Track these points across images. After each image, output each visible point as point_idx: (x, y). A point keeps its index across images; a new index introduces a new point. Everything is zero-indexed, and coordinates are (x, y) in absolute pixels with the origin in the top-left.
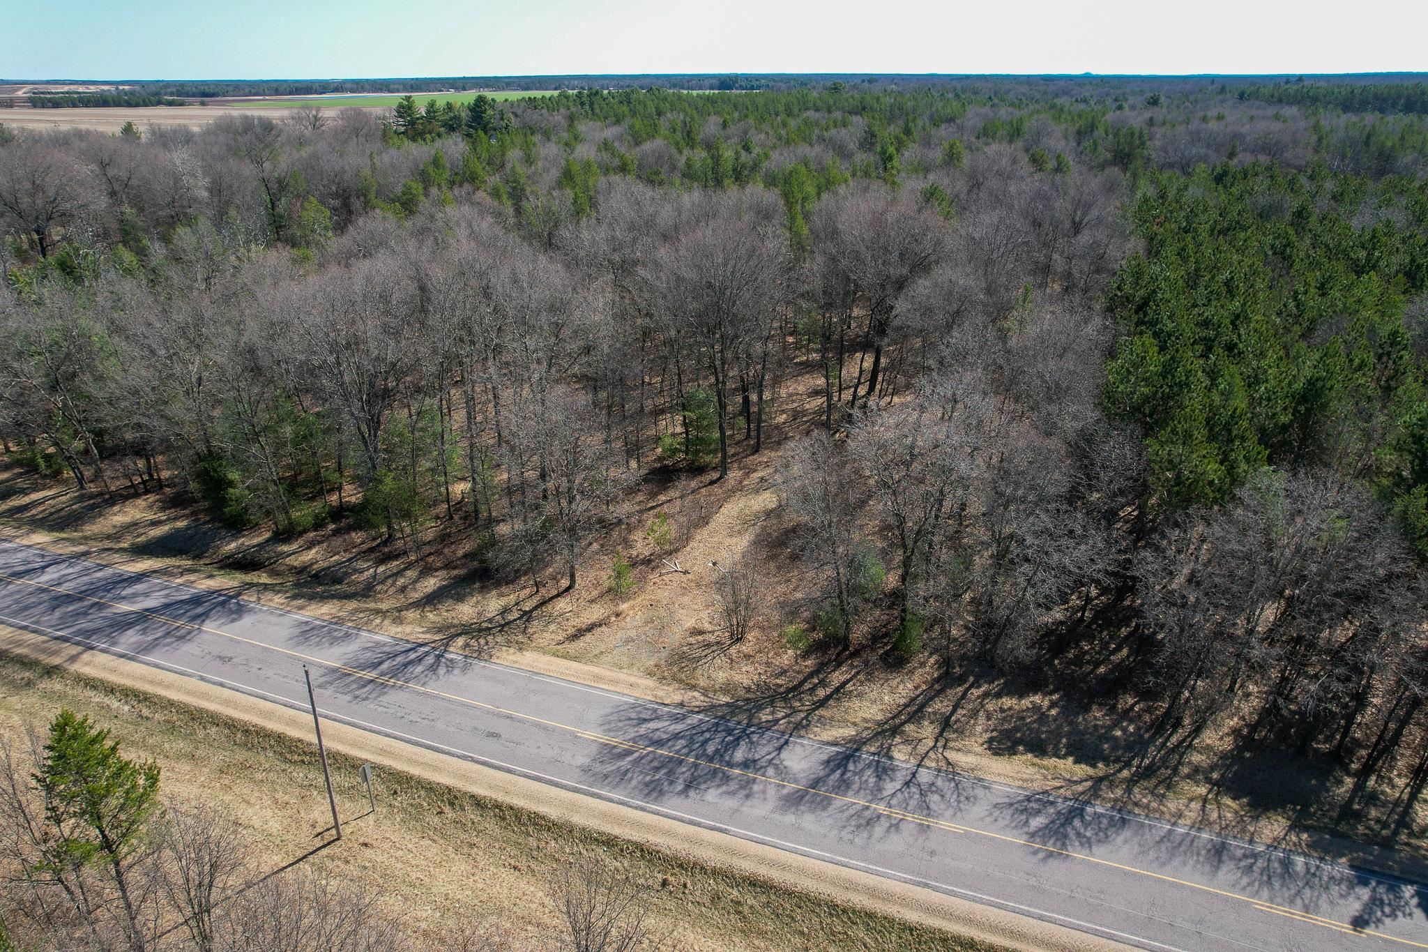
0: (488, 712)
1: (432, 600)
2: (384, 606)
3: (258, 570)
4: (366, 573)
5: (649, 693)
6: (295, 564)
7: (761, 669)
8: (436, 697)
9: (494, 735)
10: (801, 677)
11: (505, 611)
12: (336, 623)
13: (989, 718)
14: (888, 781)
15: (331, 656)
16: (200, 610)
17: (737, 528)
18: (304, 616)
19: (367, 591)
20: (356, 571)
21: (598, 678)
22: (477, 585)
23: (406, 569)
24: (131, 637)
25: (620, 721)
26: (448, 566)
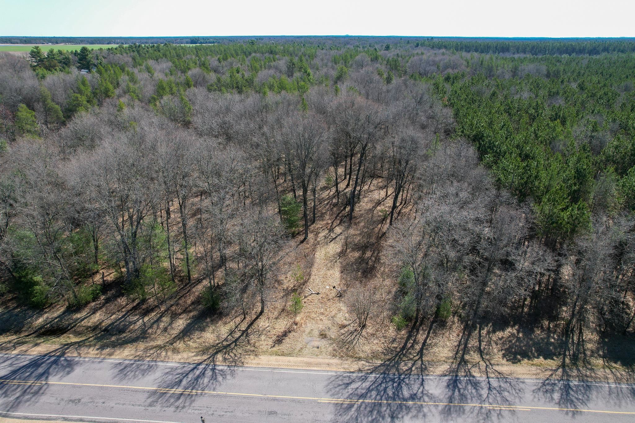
0: (261, 399)
1: (186, 333)
2: (160, 342)
3: (65, 333)
4: (138, 323)
5: (339, 367)
6: (89, 324)
7: (383, 340)
8: (225, 396)
9: (271, 413)
10: (404, 341)
11: (231, 332)
12: (139, 360)
13: (497, 344)
14: (480, 389)
15: (147, 383)
16: (41, 370)
17: (329, 265)
18: (116, 359)
19: (143, 335)
20: (131, 323)
21: (309, 364)
22: (208, 320)
23: (161, 317)
25: (336, 388)
26: (185, 311)
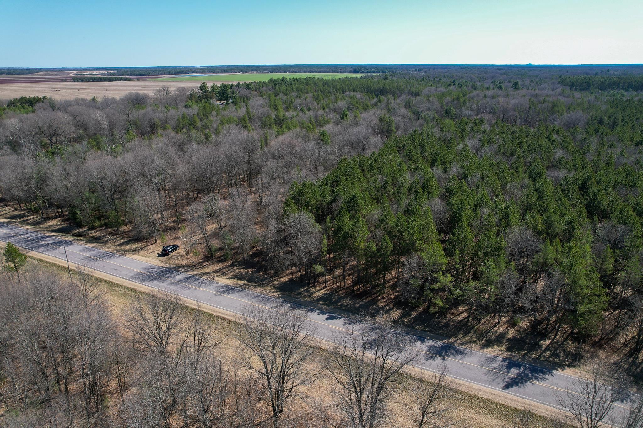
1: (120, 245)
2: (107, 245)
3: (81, 236)
4: (107, 238)
5: (157, 264)
6: (91, 235)
7: (189, 261)
8: (108, 262)
9: (116, 269)
10: (197, 263)
11: (137, 247)
12: (93, 248)
13: (234, 273)
15: (88, 254)
16: (61, 244)
18: (86, 246)
19: (105, 242)
22: (134, 242)
23: (118, 237)
24: (43, 249)
25: (146, 268)
26: (128, 237)
